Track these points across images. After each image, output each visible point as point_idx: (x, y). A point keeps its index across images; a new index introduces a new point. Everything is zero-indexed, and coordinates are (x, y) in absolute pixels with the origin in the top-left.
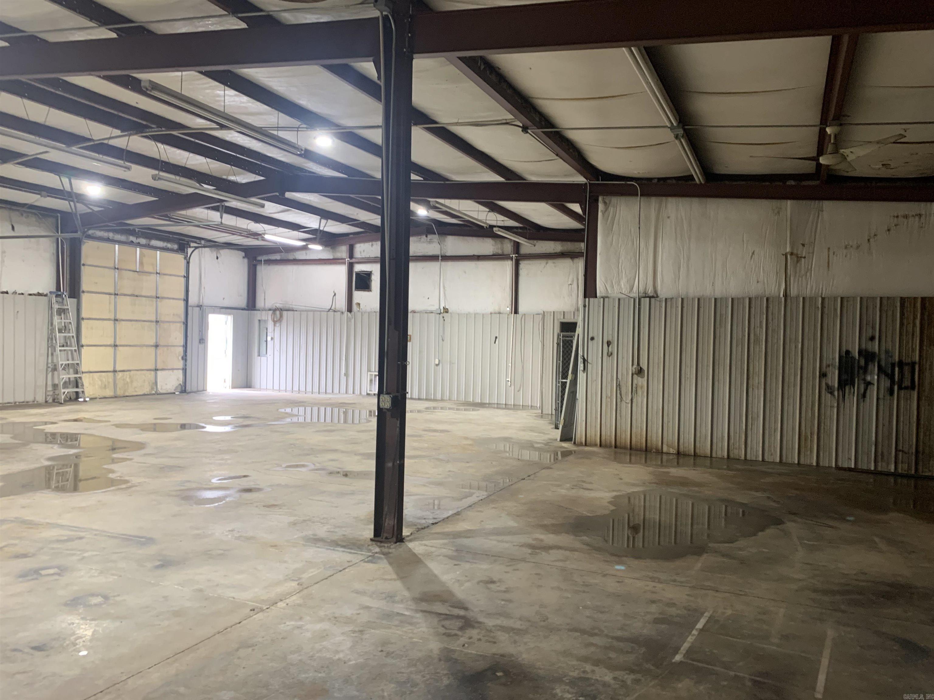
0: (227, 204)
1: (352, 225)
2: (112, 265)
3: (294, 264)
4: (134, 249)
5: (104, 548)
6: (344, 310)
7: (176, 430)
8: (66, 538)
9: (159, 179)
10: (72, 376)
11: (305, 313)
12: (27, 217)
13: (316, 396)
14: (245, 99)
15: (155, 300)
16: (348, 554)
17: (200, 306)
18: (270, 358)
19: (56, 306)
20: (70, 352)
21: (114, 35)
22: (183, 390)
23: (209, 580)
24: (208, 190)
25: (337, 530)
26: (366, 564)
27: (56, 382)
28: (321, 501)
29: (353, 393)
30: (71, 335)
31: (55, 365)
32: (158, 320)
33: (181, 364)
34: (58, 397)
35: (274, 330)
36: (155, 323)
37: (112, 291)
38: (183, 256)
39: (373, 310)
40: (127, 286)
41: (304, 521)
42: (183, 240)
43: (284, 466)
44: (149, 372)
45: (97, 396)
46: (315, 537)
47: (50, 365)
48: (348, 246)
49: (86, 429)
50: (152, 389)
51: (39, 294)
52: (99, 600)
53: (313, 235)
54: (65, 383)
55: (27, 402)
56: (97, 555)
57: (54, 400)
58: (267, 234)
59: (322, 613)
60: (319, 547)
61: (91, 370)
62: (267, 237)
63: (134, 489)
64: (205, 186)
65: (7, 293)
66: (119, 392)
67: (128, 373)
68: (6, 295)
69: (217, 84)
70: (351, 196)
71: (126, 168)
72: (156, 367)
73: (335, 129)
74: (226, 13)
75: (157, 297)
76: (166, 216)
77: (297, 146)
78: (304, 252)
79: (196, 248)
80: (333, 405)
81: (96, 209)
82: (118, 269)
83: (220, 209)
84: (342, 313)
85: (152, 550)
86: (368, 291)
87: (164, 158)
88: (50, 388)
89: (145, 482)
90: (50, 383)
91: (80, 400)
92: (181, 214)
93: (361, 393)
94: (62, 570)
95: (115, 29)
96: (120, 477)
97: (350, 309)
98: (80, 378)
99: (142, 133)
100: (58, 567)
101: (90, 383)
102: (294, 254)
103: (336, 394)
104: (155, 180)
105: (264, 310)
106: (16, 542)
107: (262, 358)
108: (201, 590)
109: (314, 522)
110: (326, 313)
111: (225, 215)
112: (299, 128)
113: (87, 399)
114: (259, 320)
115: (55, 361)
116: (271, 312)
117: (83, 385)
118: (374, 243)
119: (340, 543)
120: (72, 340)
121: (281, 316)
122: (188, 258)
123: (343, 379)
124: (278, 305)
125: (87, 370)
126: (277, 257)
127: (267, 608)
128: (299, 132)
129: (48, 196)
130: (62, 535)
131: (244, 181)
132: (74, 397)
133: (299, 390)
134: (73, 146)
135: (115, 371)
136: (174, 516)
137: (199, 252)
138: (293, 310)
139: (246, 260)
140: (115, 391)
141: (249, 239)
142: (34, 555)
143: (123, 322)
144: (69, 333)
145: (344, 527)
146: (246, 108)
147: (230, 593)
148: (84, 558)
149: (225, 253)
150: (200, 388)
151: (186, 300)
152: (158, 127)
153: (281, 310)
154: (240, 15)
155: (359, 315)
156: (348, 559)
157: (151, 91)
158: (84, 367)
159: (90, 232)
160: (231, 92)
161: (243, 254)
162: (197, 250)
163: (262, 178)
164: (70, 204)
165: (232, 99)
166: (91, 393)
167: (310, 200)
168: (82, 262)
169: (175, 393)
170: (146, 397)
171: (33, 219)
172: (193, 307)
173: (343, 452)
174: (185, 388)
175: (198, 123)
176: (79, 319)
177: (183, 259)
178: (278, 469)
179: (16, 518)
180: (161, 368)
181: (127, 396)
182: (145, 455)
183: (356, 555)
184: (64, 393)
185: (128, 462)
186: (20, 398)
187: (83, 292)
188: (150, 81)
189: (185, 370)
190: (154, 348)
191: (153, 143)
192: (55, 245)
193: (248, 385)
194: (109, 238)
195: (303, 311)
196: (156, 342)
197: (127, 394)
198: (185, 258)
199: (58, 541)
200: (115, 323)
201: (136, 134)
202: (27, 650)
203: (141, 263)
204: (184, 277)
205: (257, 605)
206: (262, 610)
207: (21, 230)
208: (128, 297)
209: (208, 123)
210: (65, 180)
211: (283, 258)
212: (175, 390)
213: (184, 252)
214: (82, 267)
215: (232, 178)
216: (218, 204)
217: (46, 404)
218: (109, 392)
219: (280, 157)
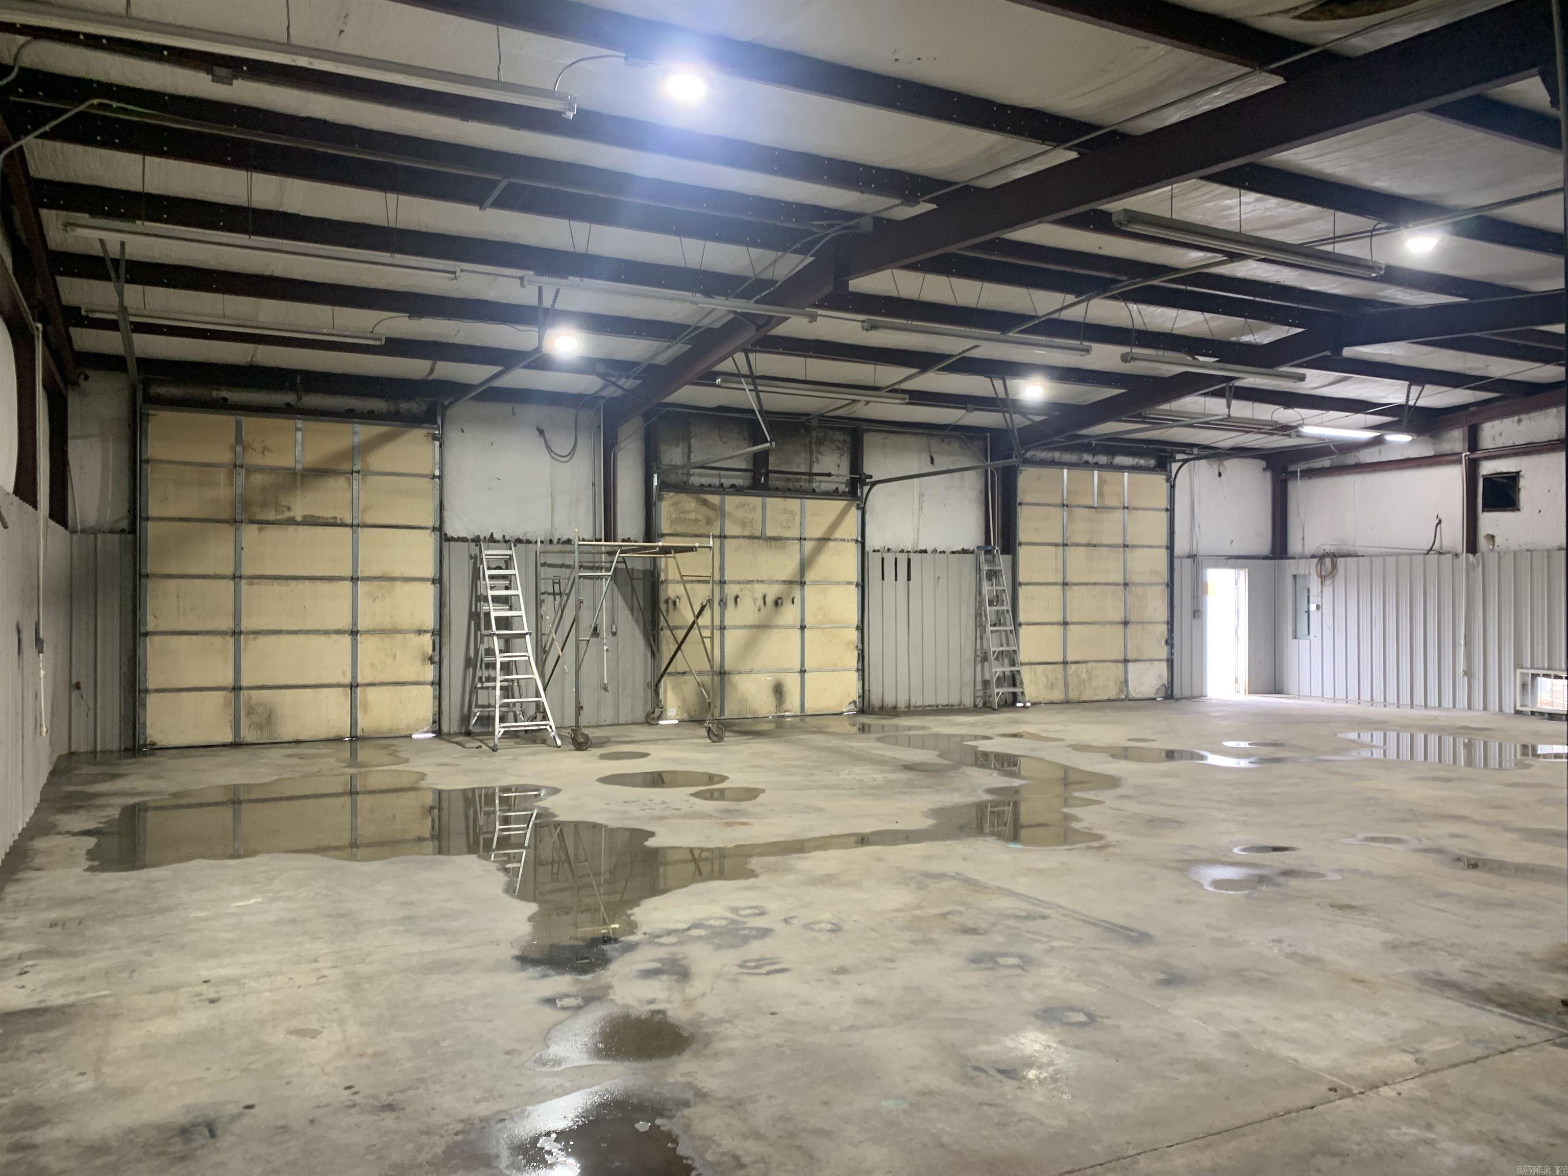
0: (1237, 383)
1: (1475, 388)
2: (1059, 501)
3: (1358, 473)
4: (1090, 472)
5: (1079, 938)
6: (1459, 550)
7: (1158, 760)
8: (1025, 914)
9: (1132, 359)
10: (1008, 669)
11: (1381, 559)
12: (949, 443)
13: (1406, 711)
14: (1272, 202)
15: (1122, 549)
16: (1514, 1022)
17: (1193, 557)
18: (1316, 643)
19: (985, 567)
20: (1003, 634)
21: (1073, 155)
22: (1169, 694)
23: (1249, 1021)
24: (1206, 365)
25: (1484, 971)
26: (1556, 1048)
27: (987, 677)
28: (1443, 911)
29: (1485, 708)
30: (1005, 608)
31: (985, 653)
32: (1127, 581)
33: (1163, 652)
34: (991, 699)
35: (1322, 592)
36: (1122, 587)
37: (1059, 540)
38: (1165, 477)
39: (1524, 547)
40: (1080, 531)
41: (1413, 944)
42: (1165, 451)
43: (1361, 836)
44: (1114, 664)
45: (1042, 701)
46: (1439, 978)
47: (978, 653)
48: (1466, 428)
49: (1032, 750)
50: (1121, 691)
51: (964, 551)
52: (1082, 1018)
53: (1394, 416)
54: (999, 678)
55: (952, 706)
56: (1068, 948)
57: (985, 704)
58: (1307, 425)
59: (1470, 1126)
60: (1448, 998)
61: (1033, 661)
62: (1307, 430)
63: (1110, 850)
64: (1201, 359)
65: (925, 551)
66: (1073, 695)
67: (1084, 665)
68: (924, 554)
69: (1225, 188)
70: (1477, 334)
71: (1084, 350)
72: (1125, 656)
73: (1450, 218)
74: (1247, 69)
75: (1126, 546)
76: (1140, 416)
77: (1370, 264)
78: (1375, 450)
79: (1185, 461)
80: (1441, 730)
81: (1038, 419)
82: (1067, 506)
83: (1227, 393)
84: (1457, 555)
85: (1149, 953)
86: (1513, 511)
87: (1139, 324)
88: (979, 687)
89: (1127, 841)
90: (979, 679)
91: (1019, 705)
92: (1162, 410)
93: (1501, 710)
94: (1026, 963)
95: (1075, 145)
96: (1087, 828)
97: (1472, 546)
98: (1018, 672)
99: (1105, 292)
100: (1020, 957)
101: (1031, 680)
102: (1358, 454)
103: (1448, 709)
104: (1126, 361)
105: (1302, 557)
106: (961, 909)
107: (1301, 641)
108: (1235, 1035)
109: (1433, 949)
110: (1422, 557)
111: (1234, 403)
112: (1374, 230)
113: (1028, 704)
114: (1295, 576)
115: (985, 647)
116: (1316, 560)
117: (1022, 683)
118: (1523, 417)
119: (1493, 997)
120: (1007, 616)
121: (1334, 566)
122: (1172, 479)
123: (1463, 682)
124: (1329, 548)
125: (1027, 661)
126: (1326, 462)
127: (1361, 1093)
128: (1374, 238)
129: (976, 409)
130: (1020, 909)
131: (1266, 341)
132: (1010, 700)
133: (1372, 699)
134: (1010, 331)
135: (1065, 663)
136: (1179, 902)
137: (1190, 466)
138: (1357, 556)
139: (1268, 474)
140: (1066, 693)
141: (1275, 438)
142: (985, 933)
143: (1076, 587)
144: (1003, 605)
145: (1499, 968)
146: (1274, 217)
147: (1287, 1051)
148: (1052, 948)
149: (1232, 466)
150: (1195, 693)
151: (1171, 547)
152: (1129, 279)
153: (1334, 556)
154: (1272, 66)
155: (1492, 559)
156: (1518, 1033)
157: (1126, 225)
158: (1023, 657)
159: (1029, 454)
160: (1250, 197)
161: (1263, 464)
162: (1186, 465)
163: (1299, 330)
164: (1005, 417)
165: (1250, 208)
166: (1033, 696)
167: (1391, 355)
168: (1019, 500)
169: (1155, 699)
170: (1112, 703)
171: (956, 445)
172: (1181, 558)
173: (1476, 822)
174: (1172, 691)
175: (1192, 258)
176: (1015, 585)
177: (1164, 482)
178: (1350, 841)
179: (957, 874)
180: (1133, 658)
181: (1084, 702)
182: (1121, 797)
183: (1533, 1028)
184: (998, 694)
185: (1097, 807)
186: (943, 700)
187: (1020, 544)
188: (1125, 211)
189: (1170, 662)
190: (1122, 626)
191: (1123, 304)
192: (983, 479)
193: (1277, 688)
194: (1053, 461)
195: (1376, 556)
196: (1125, 618)
197: (1084, 699)
198: (1168, 480)
199: (1016, 917)
200: (1064, 590)
201: (1098, 295)
202: (992, 1072)
203: (1101, 494)
204: (1167, 510)
205: (1339, 1081)
206: (1350, 1094)
207: (942, 463)
208: (1082, 549)
209: (1210, 255)
210: (998, 383)
211: (1335, 465)
212: (1156, 694)
213: (1166, 471)
214: (1019, 508)
215: (1247, 339)
216: (1224, 385)
217: (975, 710)
218: (1058, 695)
219: (1334, 288)
